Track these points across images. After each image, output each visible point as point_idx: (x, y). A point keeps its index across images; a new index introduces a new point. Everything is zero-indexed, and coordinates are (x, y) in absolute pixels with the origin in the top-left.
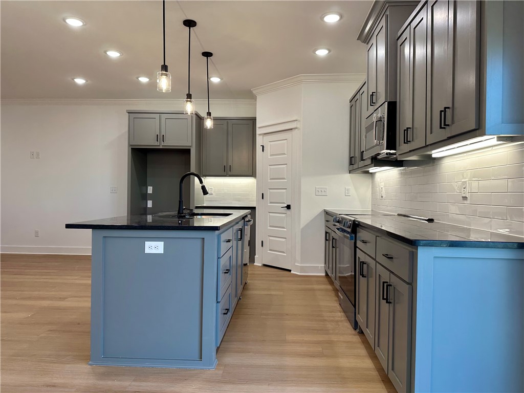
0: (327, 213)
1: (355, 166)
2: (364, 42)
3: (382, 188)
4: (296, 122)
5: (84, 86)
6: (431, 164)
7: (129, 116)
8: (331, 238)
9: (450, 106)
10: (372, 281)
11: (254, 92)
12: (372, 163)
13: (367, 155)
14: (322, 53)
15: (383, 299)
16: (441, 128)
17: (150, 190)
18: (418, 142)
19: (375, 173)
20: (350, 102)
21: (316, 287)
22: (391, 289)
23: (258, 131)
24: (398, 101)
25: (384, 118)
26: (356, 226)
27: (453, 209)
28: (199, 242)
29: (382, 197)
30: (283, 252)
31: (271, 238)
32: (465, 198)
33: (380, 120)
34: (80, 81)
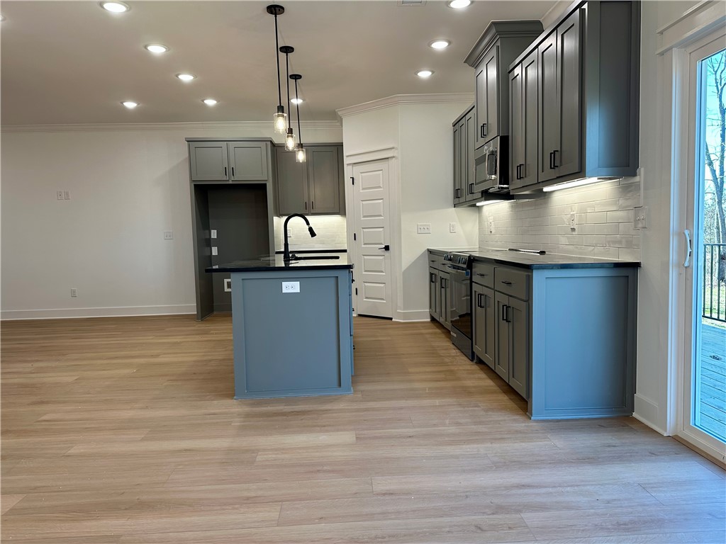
0: (430, 252)
1: (462, 200)
2: (472, 65)
3: (491, 223)
4: (393, 150)
5: (136, 110)
6: (543, 198)
7: (189, 145)
8: (439, 280)
9: (559, 149)
10: (490, 310)
11: (339, 113)
12: (482, 197)
13: (478, 189)
14: (425, 74)
15: (503, 319)
16: (551, 168)
17: (214, 234)
18: (530, 180)
19: (482, 206)
20: (454, 126)
21: (424, 331)
22: (510, 310)
23: (346, 161)
24: (510, 135)
25: (496, 151)
26: (472, 261)
27: (563, 240)
28: (333, 281)
29: (491, 232)
30: (382, 299)
31: (366, 284)
32: (573, 230)
33: (493, 153)
34: (130, 105)
